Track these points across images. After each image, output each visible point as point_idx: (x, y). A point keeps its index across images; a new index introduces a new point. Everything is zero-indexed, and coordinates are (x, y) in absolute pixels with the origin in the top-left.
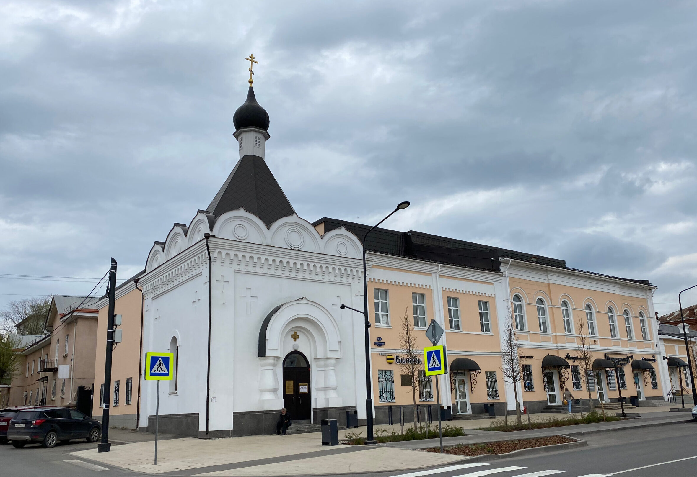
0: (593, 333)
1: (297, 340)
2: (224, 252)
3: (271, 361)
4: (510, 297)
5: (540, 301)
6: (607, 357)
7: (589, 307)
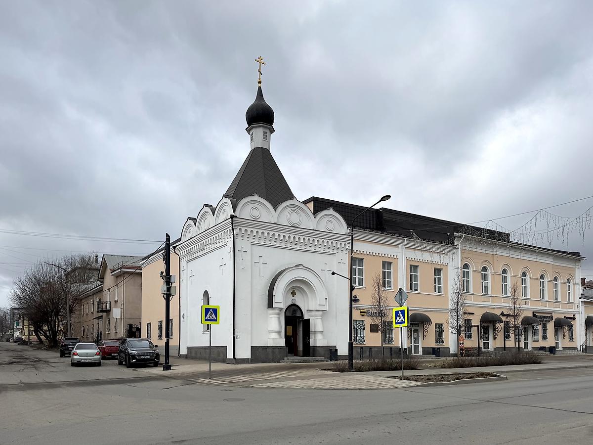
0: (525, 295)
1: (295, 296)
2: (243, 229)
3: (277, 311)
4: (460, 265)
5: (485, 269)
6: (534, 315)
7: (524, 274)
